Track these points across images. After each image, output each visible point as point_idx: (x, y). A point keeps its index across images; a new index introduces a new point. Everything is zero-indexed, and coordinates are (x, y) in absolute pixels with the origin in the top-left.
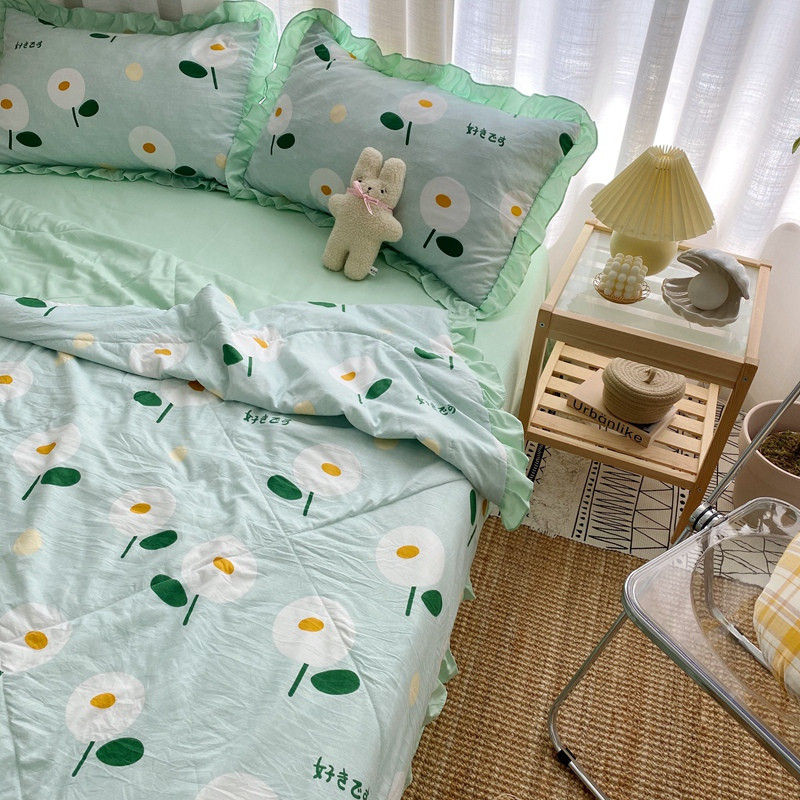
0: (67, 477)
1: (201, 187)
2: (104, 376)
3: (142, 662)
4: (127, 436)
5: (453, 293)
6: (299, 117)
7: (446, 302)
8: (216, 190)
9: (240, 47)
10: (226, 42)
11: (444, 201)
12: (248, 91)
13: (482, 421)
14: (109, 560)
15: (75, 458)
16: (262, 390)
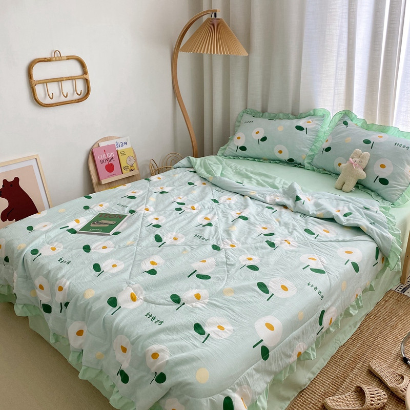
0: (245, 219)
1: (295, 166)
2: (257, 202)
3: (261, 255)
4: (263, 214)
5: (384, 199)
6: (334, 141)
7: (380, 201)
8: (300, 167)
9: (317, 122)
10: (312, 121)
11: (383, 166)
12: (317, 136)
13: (385, 228)
14: (255, 235)
15: (247, 215)
16: (307, 209)
